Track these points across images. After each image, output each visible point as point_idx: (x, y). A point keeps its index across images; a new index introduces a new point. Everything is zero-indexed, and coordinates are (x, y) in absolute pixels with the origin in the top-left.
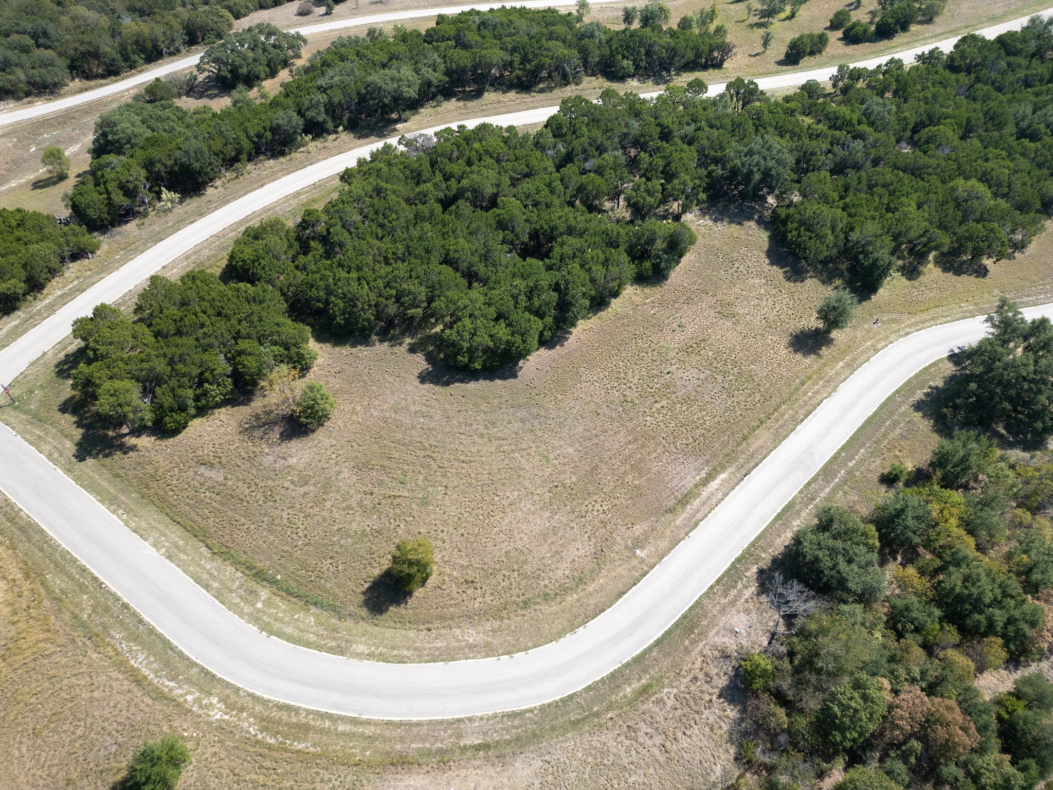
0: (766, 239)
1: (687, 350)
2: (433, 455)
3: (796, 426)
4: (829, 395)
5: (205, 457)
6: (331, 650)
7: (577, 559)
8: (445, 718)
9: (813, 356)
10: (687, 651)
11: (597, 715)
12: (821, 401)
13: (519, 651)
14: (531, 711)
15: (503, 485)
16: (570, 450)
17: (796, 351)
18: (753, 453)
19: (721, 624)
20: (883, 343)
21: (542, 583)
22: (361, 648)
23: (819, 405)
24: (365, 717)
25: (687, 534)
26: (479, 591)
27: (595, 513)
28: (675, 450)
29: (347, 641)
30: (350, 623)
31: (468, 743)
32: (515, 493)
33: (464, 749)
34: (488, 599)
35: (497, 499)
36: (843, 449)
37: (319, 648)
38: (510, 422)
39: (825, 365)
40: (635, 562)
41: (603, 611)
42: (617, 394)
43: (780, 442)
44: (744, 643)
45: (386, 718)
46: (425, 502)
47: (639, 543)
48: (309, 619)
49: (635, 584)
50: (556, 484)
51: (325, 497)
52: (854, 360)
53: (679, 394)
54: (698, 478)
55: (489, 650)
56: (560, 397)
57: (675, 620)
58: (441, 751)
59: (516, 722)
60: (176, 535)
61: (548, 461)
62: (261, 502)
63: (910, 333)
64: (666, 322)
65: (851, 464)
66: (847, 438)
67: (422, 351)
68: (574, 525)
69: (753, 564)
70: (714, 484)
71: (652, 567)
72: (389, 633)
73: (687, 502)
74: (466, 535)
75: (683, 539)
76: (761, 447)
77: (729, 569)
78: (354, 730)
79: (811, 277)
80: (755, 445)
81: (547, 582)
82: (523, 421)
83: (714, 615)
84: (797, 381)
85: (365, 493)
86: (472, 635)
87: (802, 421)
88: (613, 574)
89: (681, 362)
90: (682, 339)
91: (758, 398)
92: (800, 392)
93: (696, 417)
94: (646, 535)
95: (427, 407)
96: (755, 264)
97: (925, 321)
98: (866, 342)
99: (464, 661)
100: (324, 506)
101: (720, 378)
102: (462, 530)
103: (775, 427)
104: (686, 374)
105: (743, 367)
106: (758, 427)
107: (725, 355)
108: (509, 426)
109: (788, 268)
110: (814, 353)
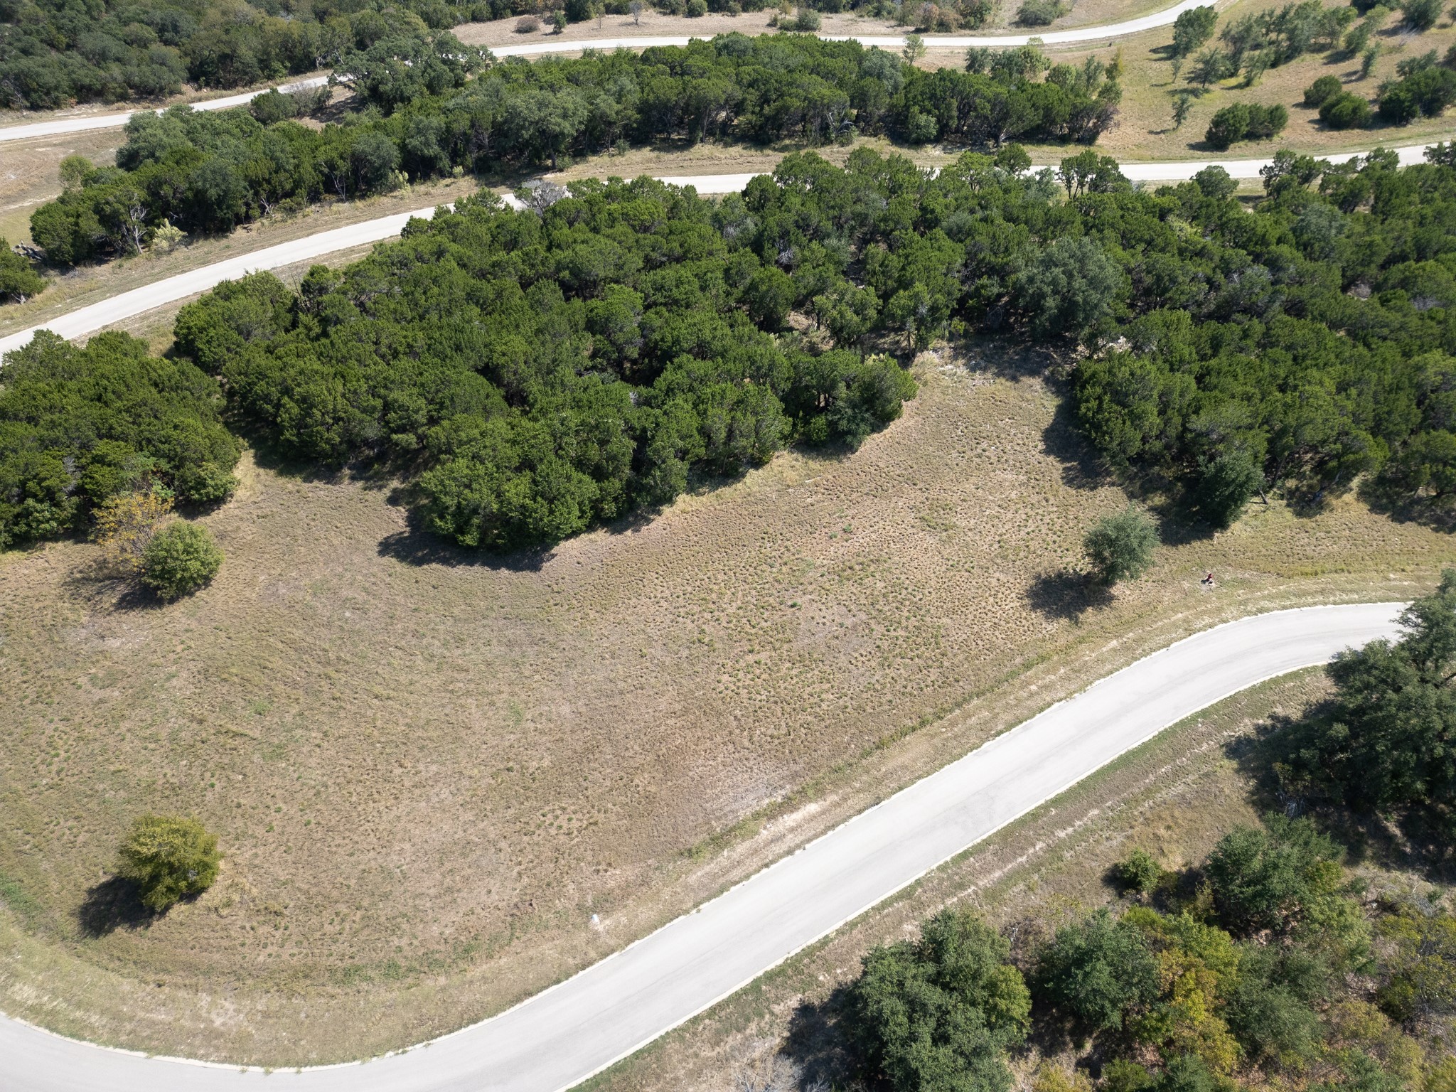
0: (1052, 410)
1: (843, 572)
2: (333, 675)
3: (983, 741)
4: (1069, 695)
7: (478, 910)
9: (1064, 621)
12: (1049, 705)
13: (287, 1064)
15: (422, 749)
16: (566, 710)
17: (1035, 607)
18: (885, 775)
20: (1207, 620)
21: (396, 942)
22: (26, 994)
23: (1041, 710)
25: (697, 905)
26: (278, 934)
27: (553, 831)
28: (746, 743)
29: (12, 974)
32: (434, 768)
34: (290, 949)
35: (398, 771)
36: (1057, 801)
38: (488, 643)
39: (1082, 640)
40: (580, 938)
41: (475, 1021)
42: (690, 626)
43: (942, 766)
46: (278, 753)
47: (605, 903)
49: (558, 981)
50: (511, 764)
51: (127, 712)
52: (1140, 640)
53: (797, 645)
54: (767, 801)
55: (237, 1050)
56: (592, 614)
57: (597, 1071)
61: (518, 721)
62: (26, 702)
63: (1268, 610)
64: (826, 520)
65: (1061, 834)
66: (1073, 783)
67: (408, 503)
68: (505, 847)
69: (795, 990)
70: (790, 819)
71: (604, 955)
72: (90, 974)
73: (728, 843)
74: (312, 826)
75: (687, 912)
76: (904, 767)
77: (745, 991)
79: (1113, 484)
80: (896, 758)
81: (404, 942)
82: (510, 644)
83: (676, 1079)
84: (1018, 660)
85: (193, 718)
86: (226, 1014)
87: (999, 733)
88: (532, 952)
89: (823, 592)
90: (840, 552)
91: (933, 678)
92: (1017, 682)
93: (808, 690)
94: (626, 891)
95: (368, 594)
96: (1018, 448)
97: (1306, 593)
98: (1176, 612)
99: (182, 1060)
100: (117, 727)
101: (879, 629)
102: (310, 816)
103: (945, 736)
104: (822, 614)
105: (928, 619)
106: (914, 729)
107: (904, 592)
108: (483, 649)
109: (1075, 463)
110: (1069, 616)
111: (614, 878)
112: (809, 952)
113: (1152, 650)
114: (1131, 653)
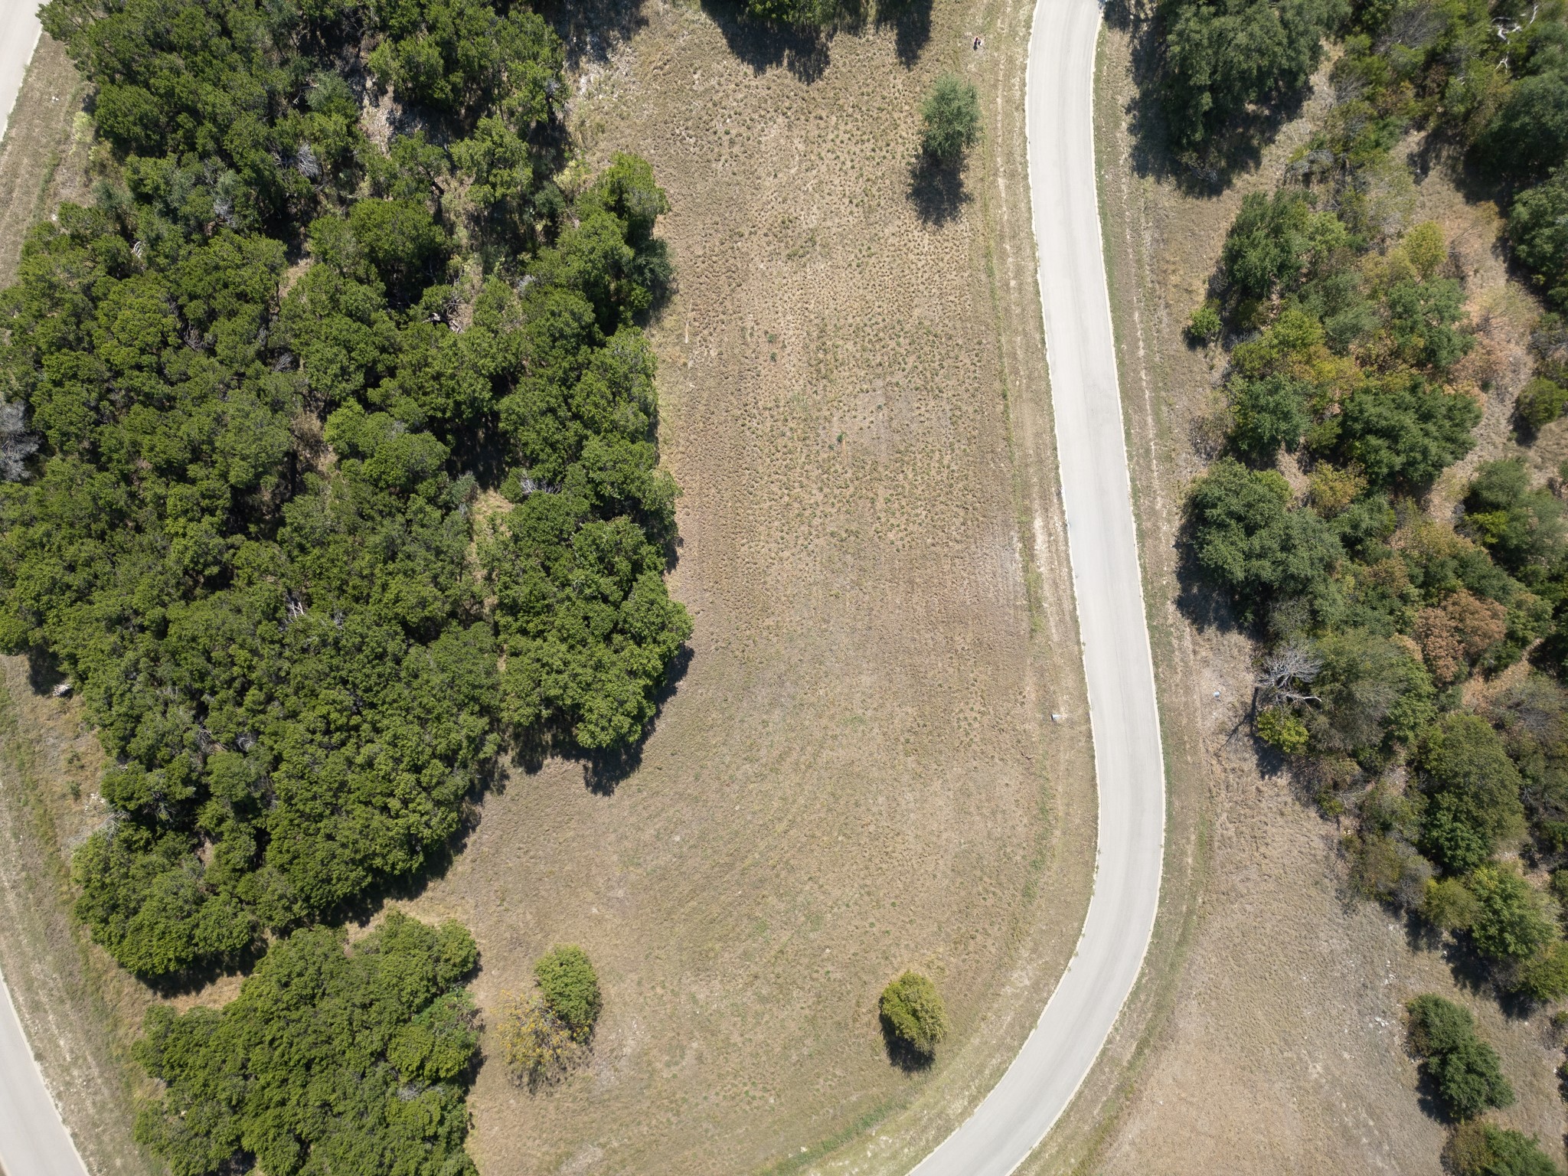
1: (821, 371)
2: (748, 862)
3: (1044, 359)
4: (1034, 259)
5: (547, 1158)
6: (937, 1140)
7: (1018, 796)
8: (1091, 1065)
9: (964, 208)
10: (1197, 766)
11: (1190, 912)
12: (1036, 283)
13: (1075, 943)
14: (1142, 975)
15: (857, 805)
16: (866, 680)
17: (938, 223)
18: (1038, 455)
19: (1198, 704)
20: (1016, 81)
21: (1018, 858)
22: (958, 1106)
23: (1038, 293)
24: (1036, 1145)
25: (1078, 643)
26: (979, 937)
27: (976, 725)
28: (958, 547)
29: (939, 1115)
30: (917, 1103)
31: (1129, 1057)
32: (881, 799)
33: (1131, 1065)
34: (994, 931)
35: (872, 828)
36: (1118, 339)
37: (927, 1149)
38: (765, 723)
39: (985, 207)
40: (1066, 732)
41: (1097, 818)
42: (821, 541)
43: (1051, 406)
44: (1231, 699)
45: (1052, 1125)
46: (816, 920)
47: (1047, 706)
48: (883, 1140)
49: (1093, 757)
50: (902, 740)
51: (721, 1037)
52: (1009, 156)
53: (883, 458)
54: (1017, 555)
55: (1053, 973)
56: (769, 622)
57: (1161, 750)
58: (1119, 1089)
59: (1143, 997)
61: (862, 721)
62: (674, 1119)
63: (1030, 17)
64: (748, 353)
65: (1141, 353)
66: (1109, 314)
67: (544, 752)
68: (975, 763)
69: (1163, 604)
70: (1041, 545)
71: (1088, 721)
72: (958, 1064)
73: (1038, 601)
74: (897, 902)
75: (1081, 653)
76: (1037, 435)
77: (1152, 637)
78: (1041, 1162)
79: (830, 37)
80: (1025, 436)
81: (1021, 852)
82: (774, 703)
83: (1186, 703)
84: (983, 277)
85: (751, 984)
86: (1021, 978)
87: (1043, 342)
88: (1062, 767)
89: (835, 404)
90: (795, 361)
91: (968, 361)
92: (999, 293)
93: (933, 472)
94: (1043, 688)
95: (658, 815)
96: (740, 96)
98: (994, 102)
99: (1046, 1008)
100: (735, 1044)
101: (898, 377)
102: (887, 903)
103: (1024, 386)
104: (860, 417)
105: (907, 327)
106: (1006, 406)
107: (867, 329)
108: (770, 729)
109: (787, 52)
110: (961, 200)
111: (1030, 691)
112: (1146, 582)
113: (1024, 155)
114: (1018, 176)
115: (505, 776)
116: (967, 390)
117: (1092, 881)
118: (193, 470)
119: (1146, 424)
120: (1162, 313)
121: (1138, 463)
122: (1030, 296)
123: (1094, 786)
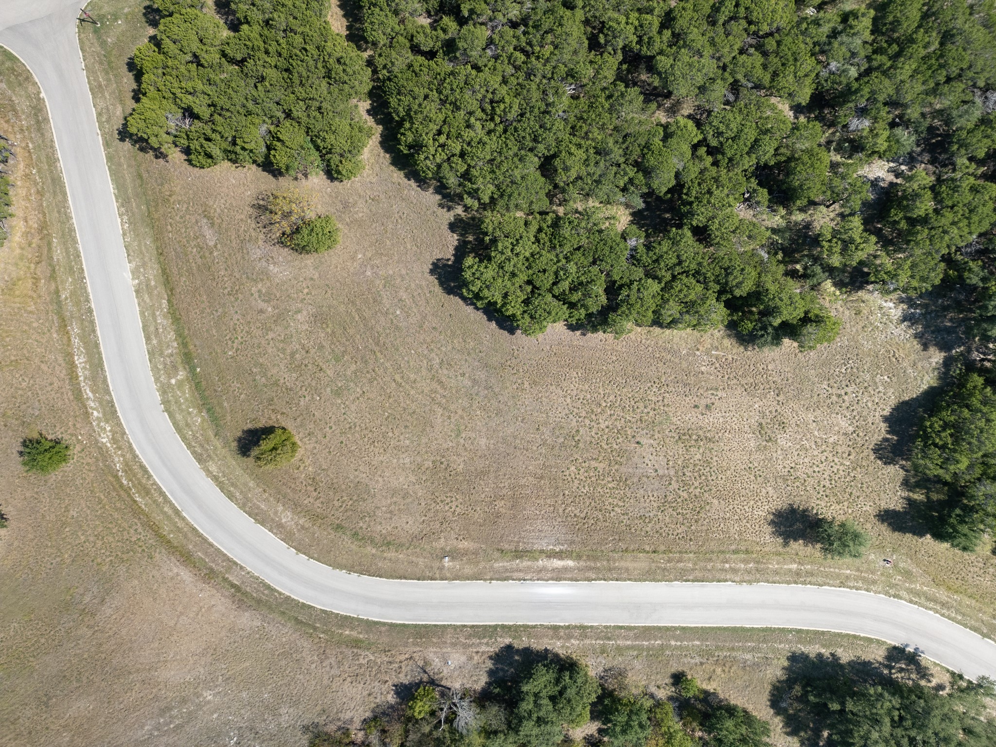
0: (925, 387)
1: (684, 436)
2: (379, 354)
3: (676, 580)
4: (741, 582)
5: (212, 211)
6: (194, 453)
7: (399, 529)
8: (228, 554)
9: (780, 540)
10: (406, 645)
11: (315, 629)
12: (726, 581)
13: (305, 554)
14: (280, 594)
15: (406, 427)
16: (483, 442)
17: (772, 523)
18: (614, 569)
19: (445, 650)
20: (860, 584)
21: (361, 524)
22: (213, 468)
23: (719, 581)
24: (184, 514)
25: (491, 579)
26: (315, 494)
27: (447, 508)
28: (561, 510)
29: (209, 456)
30: (218, 444)
31: (231, 579)
32: (407, 442)
33: (225, 579)
34: (318, 504)
35: (390, 434)
36: (684, 629)
37: (189, 446)
38: (463, 375)
39: (779, 554)
40: (436, 564)
41: (380, 577)
42: (574, 423)
43: (645, 580)
44: (445, 671)
45: (195, 526)
46: (338, 393)
47: (454, 554)
48: (198, 419)
49: (419, 579)
50: (443, 460)
51: (273, 326)
52: (810, 573)
53: (623, 469)
54: (551, 547)
55: (288, 537)
56: (526, 385)
57: (418, 623)
58: (212, 570)
59: (266, 592)
60: (153, 272)
61: (457, 436)
62: (226, 291)
63: (901, 598)
64: (701, 391)
65: (673, 643)
66: (700, 625)
67: (461, 235)
68: (423, 504)
69: (510, 636)
70: (558, 563)
71: (442, 579)
72: (239, 472)
73: (521, 557)
74: (343, 445)
75: (485, 580)
76: (627, 570)
77: (490, 626)
78: (173, 516)
79: (902, 467)
80: (627, 562)
81: (364, 527)
82: (475, 382)
83: (446, 642)
84: (733, 547)
85: (303, 348)
86: (287, 517)
87: (687, 581)
88: (414, 559)
89: (662, 443)
90: (692, 420)
91: (679, 531)
92: (722, 557)
93: (611, 500)
94: (465, 553)
95: (414, 302)
96: (870, 404)
97: (935, 600)
98: (848, 568)
99: (267, 531)
100: (267, 334)
101: (675, 486)
102: (343, 439)
103: (660, 565)
104: (651, 458)
105: (706, 495)
106: (648, 552)
107: (708, 469)
108: (459, 378)
109: (895, 438)
110: (785, 539)
111: (464, 545)
112: (526, 627)
113: (810, 583)
114: (797, 578)
115: (449, 209)
116: (661, 528)
117: (342, 569)
118: (667, 33)
119: (627, 640)
120: (698, 660)
121: (602, 632)
122: (718, 575)
123: (400, 578)
